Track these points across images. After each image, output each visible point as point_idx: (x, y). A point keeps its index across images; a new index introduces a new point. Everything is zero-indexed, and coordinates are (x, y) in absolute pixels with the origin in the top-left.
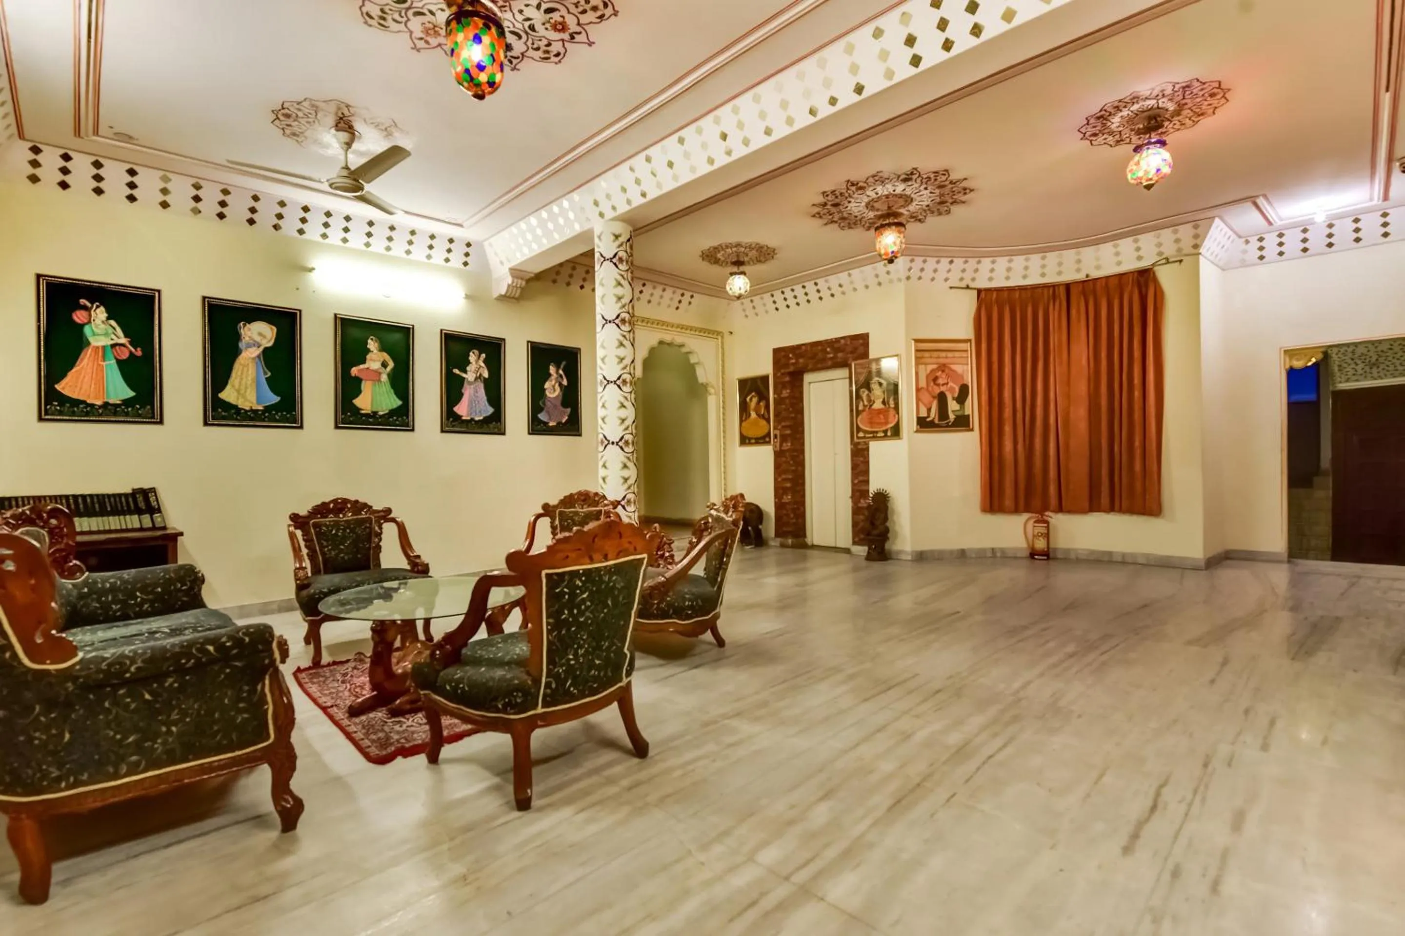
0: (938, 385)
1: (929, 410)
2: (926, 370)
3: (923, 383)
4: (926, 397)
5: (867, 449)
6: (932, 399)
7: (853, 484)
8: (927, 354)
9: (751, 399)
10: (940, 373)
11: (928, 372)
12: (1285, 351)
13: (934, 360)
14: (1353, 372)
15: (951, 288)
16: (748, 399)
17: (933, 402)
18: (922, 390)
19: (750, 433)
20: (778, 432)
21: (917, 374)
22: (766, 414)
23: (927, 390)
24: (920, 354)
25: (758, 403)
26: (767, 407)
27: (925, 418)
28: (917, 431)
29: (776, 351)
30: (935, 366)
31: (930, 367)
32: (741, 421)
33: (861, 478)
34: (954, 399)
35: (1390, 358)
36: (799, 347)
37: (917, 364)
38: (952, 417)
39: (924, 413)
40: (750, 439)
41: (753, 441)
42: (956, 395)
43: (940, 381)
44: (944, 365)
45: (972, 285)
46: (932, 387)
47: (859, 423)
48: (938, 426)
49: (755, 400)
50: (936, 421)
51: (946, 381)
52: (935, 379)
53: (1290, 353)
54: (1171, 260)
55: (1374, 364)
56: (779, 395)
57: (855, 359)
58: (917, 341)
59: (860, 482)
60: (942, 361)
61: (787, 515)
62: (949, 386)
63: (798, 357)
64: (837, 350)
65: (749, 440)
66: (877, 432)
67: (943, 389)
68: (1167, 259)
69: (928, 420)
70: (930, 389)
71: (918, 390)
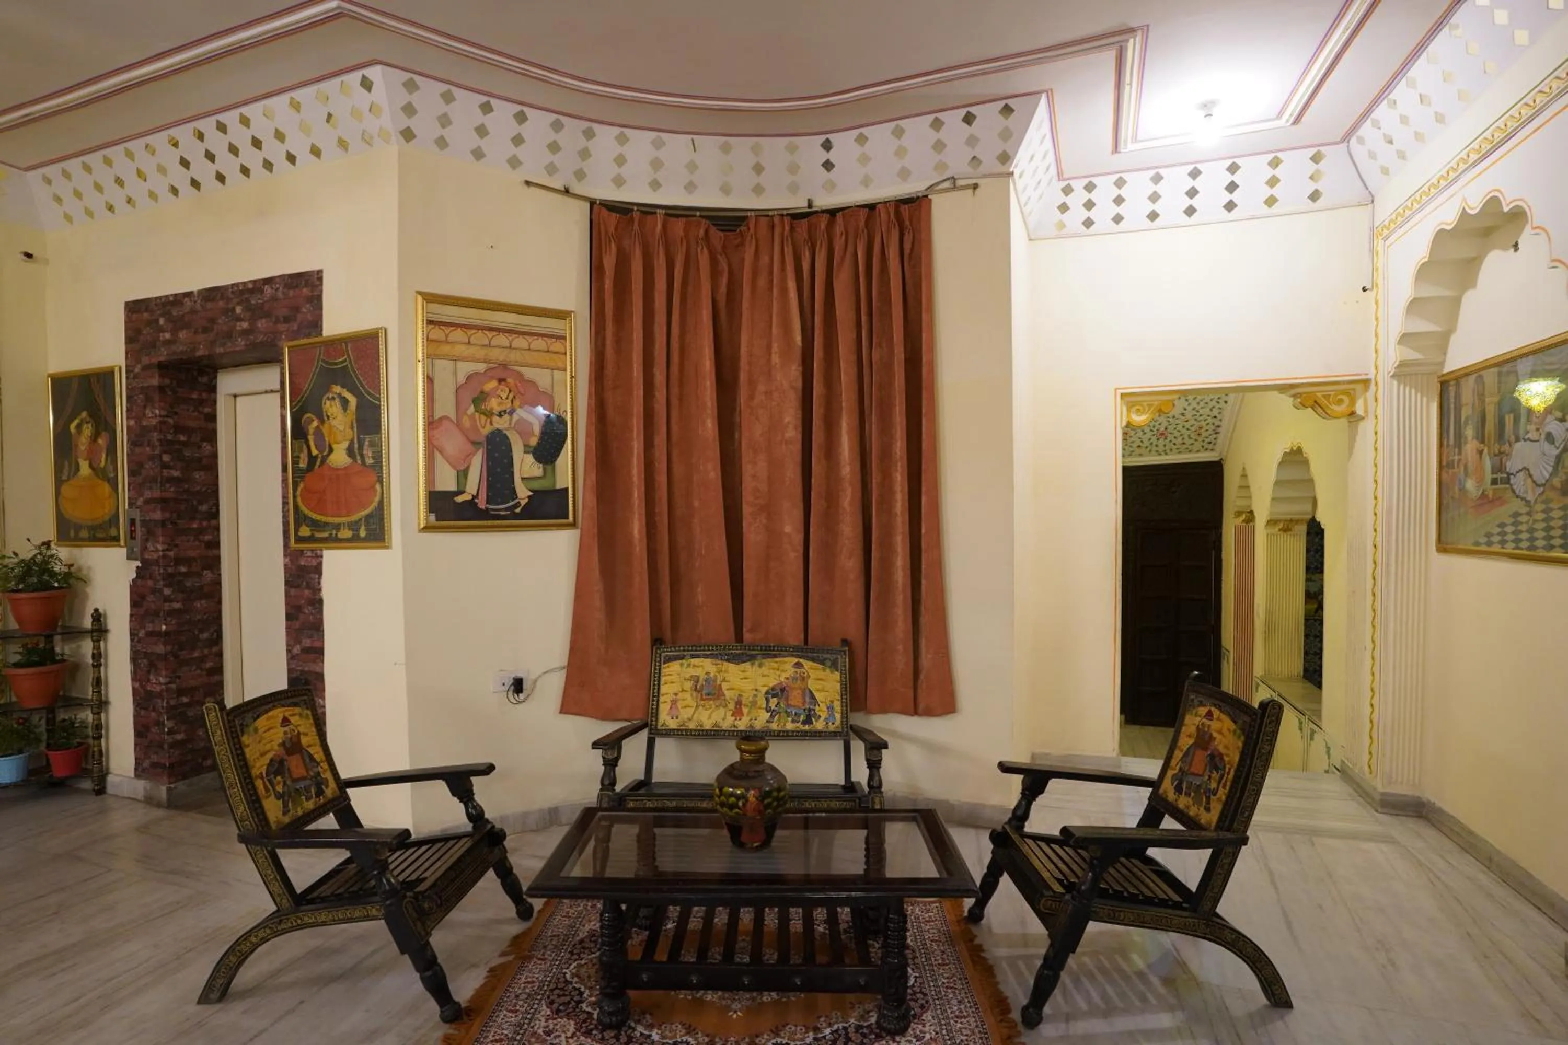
0: (489, 414)
1: (463, 475)
2: (455, 373)
3: (446, 406)
4: (453, 443)
5: (318, 570)
6: (469, 447)
7: (291, 657)
8: (458, 335)
9: (79, 427)
10: (494, 384)
11: (461, 379)
12: (1123, 395)
13: (481, 353)
14: (1138, 442)
15: (528, 183)
16: (73, 427)
17: (469, 456)
18: (446, 423)
19: (79, 513)
20: (137, 515)
21: (430, 380)
22: (111, 467)
23: (458, 425)
24: (437, 333)
25: (94, 438)
26: (112, 449)
27: (449, 496)
28: (428, 528)
29: (134, 308)
30: (481, 367)
31: (465, 369)
32: (59, 483)
33: (307, 643)
34: (527, 449)
35: (1180, 428)
36: (178, 300)
37: (431, 357)
38: (523, 493)
39: (447, 482)
40: (78, 528)
41: (84, 534)
42: (534, 441)
43: (494, 404)
44: (504, 366)
45: (577, 189)
46: (472, 417)
47: (299, 499)
48: (485, 515)
49: (88, 430)
50: (482, 504)
51: (507, 406)
52: (480, 399)
53: (1130, 399)
54: (960, 183)
55: (1162, 434)
56: (138, 419)
57: (294, 335)
58: (430, 298)
59: (306, 651)
60: (498, 355)
61: (160, 724)
62: (515, 417)
63: (178, 324)
64: (256, 312)
65: (77, 533)
66: (338, 527)
67: (500, 423)
68: (953, 179)
69: (460, 499)
70: (466, 422)
71: (431, 424)
